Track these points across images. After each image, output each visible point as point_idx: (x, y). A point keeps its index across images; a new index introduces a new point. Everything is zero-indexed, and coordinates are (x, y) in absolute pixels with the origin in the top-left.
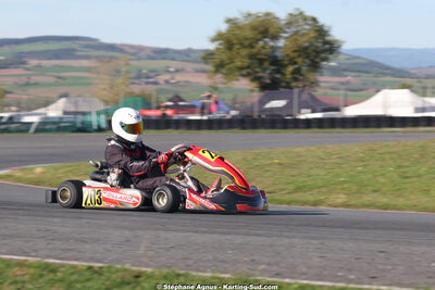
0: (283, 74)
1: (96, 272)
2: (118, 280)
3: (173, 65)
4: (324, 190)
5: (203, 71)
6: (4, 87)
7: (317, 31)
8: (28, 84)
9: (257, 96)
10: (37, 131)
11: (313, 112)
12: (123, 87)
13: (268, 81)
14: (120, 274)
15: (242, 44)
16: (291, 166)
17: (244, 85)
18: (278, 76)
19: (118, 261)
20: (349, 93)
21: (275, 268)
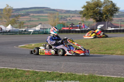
0: (103, 17)
1: (49, 74)
2: (56, 76)
3: (71, 15)
4: (114, 50)
5: (80, 17)
6: (23, 22)
7: (112, 5)
8: (30, 21)
9: (95, 23)
10: (32, 34)
11: (111, 28)
12: (57, 21)
13: (98, 19)
14: (56, 74)
15: (91, 9)
16: (105, 43)
17: (91, 20)
18: (101, 18)
19: (55, 70)
20: (122, 22)
21: (100, 72)
